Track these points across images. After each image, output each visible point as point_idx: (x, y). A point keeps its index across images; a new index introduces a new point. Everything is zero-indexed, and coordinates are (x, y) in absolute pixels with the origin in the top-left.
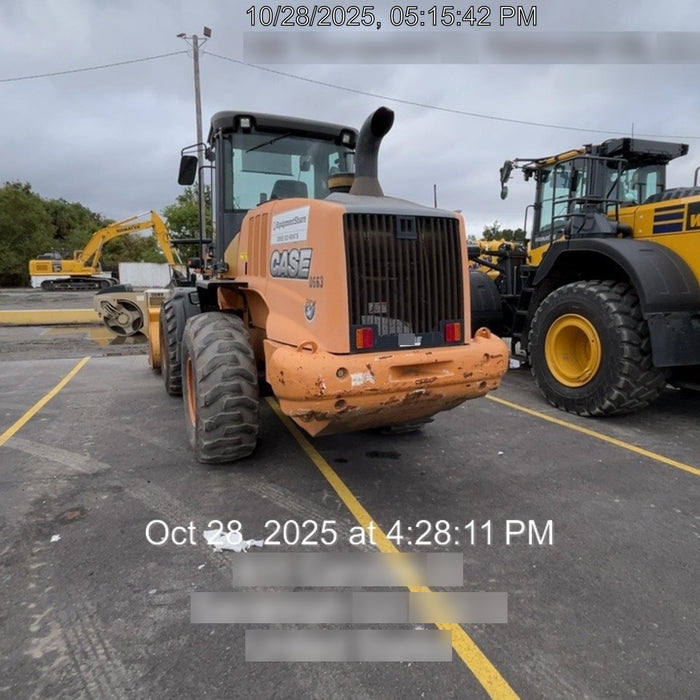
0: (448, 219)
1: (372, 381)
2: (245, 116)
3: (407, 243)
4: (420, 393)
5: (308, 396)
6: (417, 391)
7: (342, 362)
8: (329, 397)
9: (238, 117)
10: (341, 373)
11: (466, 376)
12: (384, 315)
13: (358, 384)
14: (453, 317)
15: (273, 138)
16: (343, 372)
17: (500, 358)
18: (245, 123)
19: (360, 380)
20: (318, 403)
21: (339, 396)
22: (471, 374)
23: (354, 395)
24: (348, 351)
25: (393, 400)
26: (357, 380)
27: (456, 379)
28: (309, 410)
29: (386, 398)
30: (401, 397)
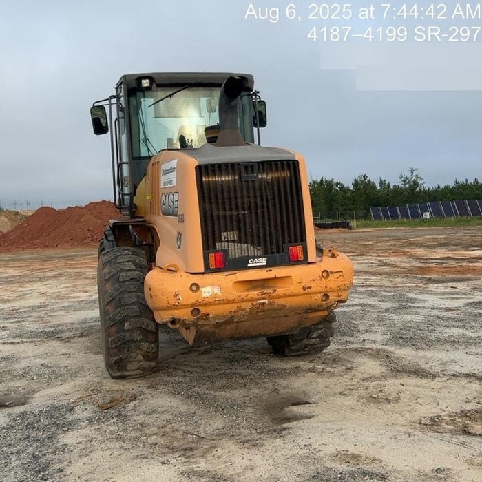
0: (288, 161)
1: (219, 293)
2: (145, 77)
3: (250, 184)
4: (264, 303)
5: (169, 305)
6: (260, 301)
7: (195, 279)
8: (185, 306)
9: (140, 78)
10: (194, 288)
11: (304, 288)
12: (234, 241)
13: (208, 295)
14: (296, 241)
15: (171, 93)
16: (196, 287)
17: (340, 274)
18: (145, 83)
19: (208, 292)
20: (177, 311)
21: (193, 305)
22: (310, 287)
23: (205, 305)
24: (203, 271)
25: (239, 309)
26: (207, 292)
27: (296, 292)
28: (171, 317)
29: (234, 307)
30: (247, 306)
